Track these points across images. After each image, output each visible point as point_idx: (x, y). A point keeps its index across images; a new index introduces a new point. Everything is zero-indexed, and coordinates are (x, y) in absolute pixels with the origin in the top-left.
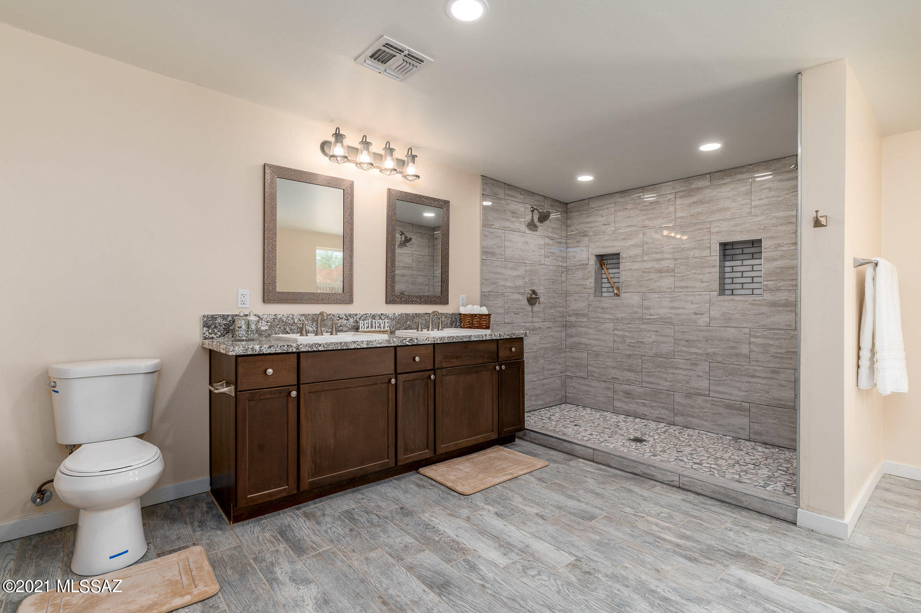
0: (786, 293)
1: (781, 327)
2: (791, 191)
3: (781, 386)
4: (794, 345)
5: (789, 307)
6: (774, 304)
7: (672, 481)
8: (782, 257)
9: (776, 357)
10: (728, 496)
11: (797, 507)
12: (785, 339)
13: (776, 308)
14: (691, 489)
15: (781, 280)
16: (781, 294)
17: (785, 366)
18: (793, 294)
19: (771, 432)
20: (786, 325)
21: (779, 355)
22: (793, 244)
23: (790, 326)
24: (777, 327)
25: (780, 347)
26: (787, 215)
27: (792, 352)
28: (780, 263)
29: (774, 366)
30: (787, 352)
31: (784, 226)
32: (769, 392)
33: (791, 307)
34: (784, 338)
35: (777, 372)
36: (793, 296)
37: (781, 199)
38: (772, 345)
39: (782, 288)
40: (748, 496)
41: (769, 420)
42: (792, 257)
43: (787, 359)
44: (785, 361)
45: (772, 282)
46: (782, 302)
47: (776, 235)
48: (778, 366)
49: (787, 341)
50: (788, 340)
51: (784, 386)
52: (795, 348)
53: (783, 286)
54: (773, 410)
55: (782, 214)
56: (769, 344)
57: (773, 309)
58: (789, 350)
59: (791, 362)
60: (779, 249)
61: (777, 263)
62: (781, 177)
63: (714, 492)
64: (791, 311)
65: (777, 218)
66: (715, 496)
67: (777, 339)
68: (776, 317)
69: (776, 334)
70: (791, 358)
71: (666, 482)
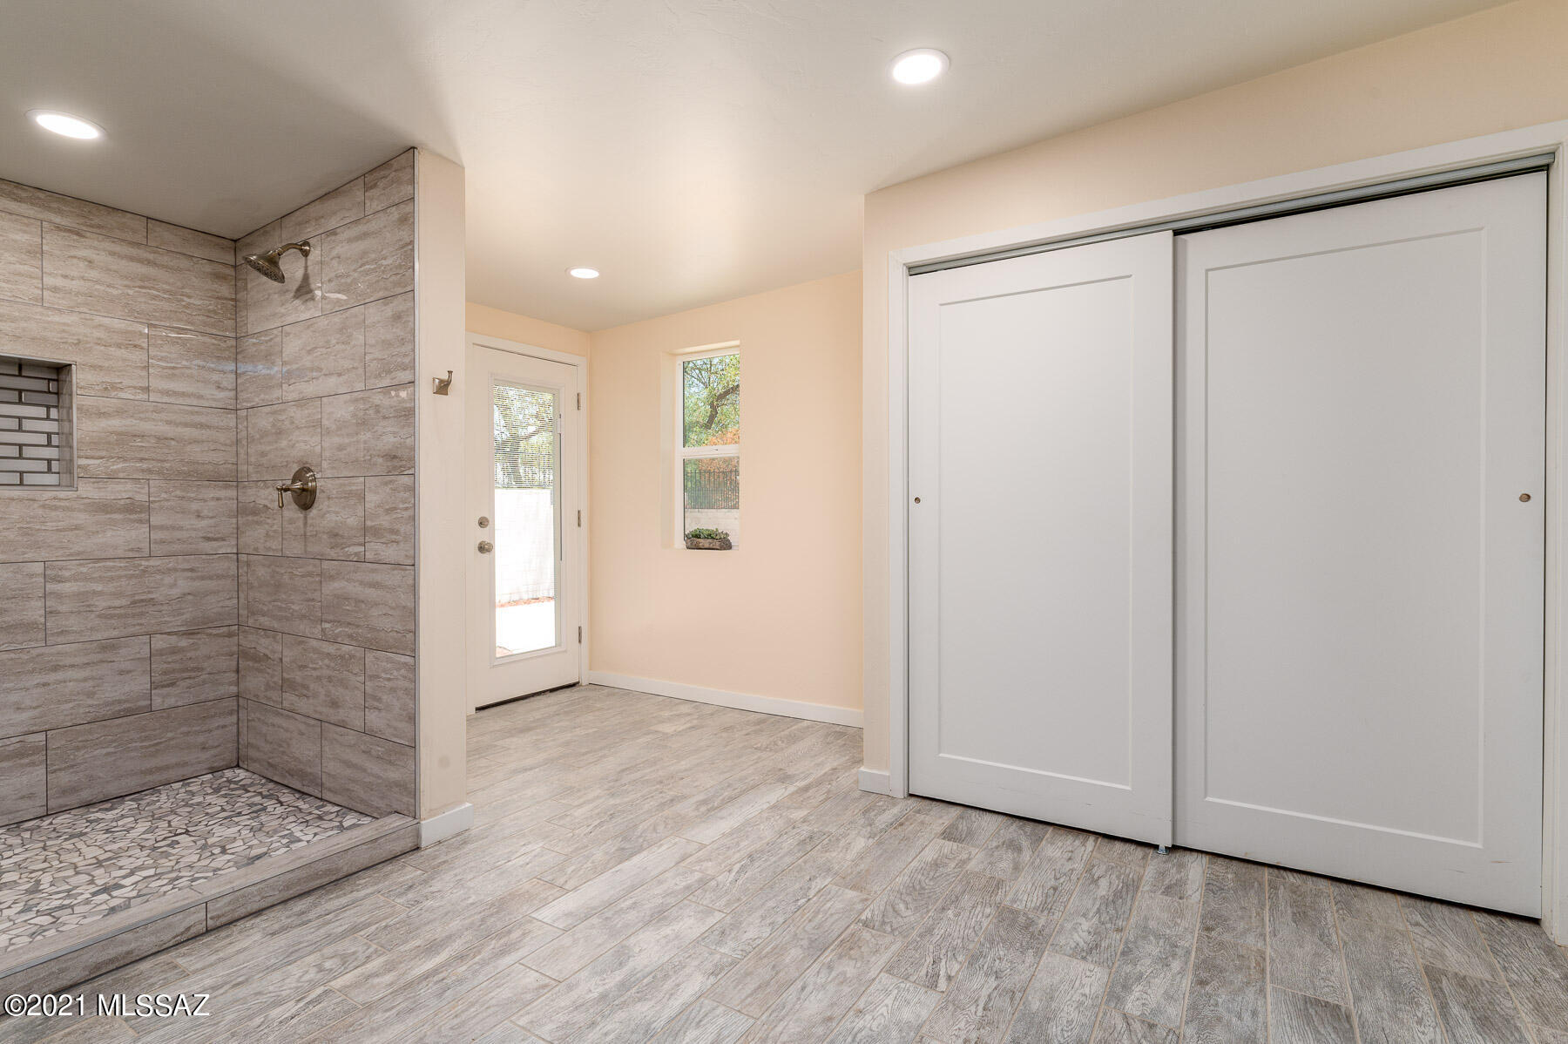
0: (129, 486)
1: (120, 553)
2: (137, 284)
3: (121, 673)
4: (148, 587)
5: (136, 512)
6: (103, 508)
7: (188, 929)
8: (120, 412)
9: (112, 617)
10: (317, 876)
11: (416, 821)
12: (132, 576)
13: (108, 516)
14: (236, 915)
15: (119, 458)
16: (119, 487)
17: (131, 630)
18: (143, 488)
19: (101, 775)
20: (132, 550)
21: (117, 612)
22: (142, 389)
23: (139, 550)
24: (110, 553)
25: (118, 595)
26: (130, 329)
27: (142, 601)
28: (116, 423)
29: (106, 635)
30: (134, 602)
31: (123, 350)
32: (94, 693)
33: (140, 512)
34: (126, 576)
35: (113, 647)
36: (143, 491)
37: (115, 292)
38: (100, 593)
39: (121, 475)
40: (350, 852)
41: (95, 753)
42: (142, 415)
43: (134, 616)
44: (130, 621)
45: (98, 461)
46: (122, 502)
47: (107, 365)
48: (115, 633)
49: (134, 581)
50: (136, 578)
51: (129, 672)
52: (149, 592)
53: (123, 470)
54: (105, 726)
55: (117, 324)
56: (94, 592)
57: (102, 517)
58: (137, 598)
59: (143, 621)
60: (113, 394)
61: (109, 423)
62: (117, 248)
63: (288, 888)
64: (140, 521)
65: (108, 329)
66: (292, 893)
67: (112, 579)
68: (109, 534)
69: (109, 569)
70: (142, 614)
71: (171, 944)
